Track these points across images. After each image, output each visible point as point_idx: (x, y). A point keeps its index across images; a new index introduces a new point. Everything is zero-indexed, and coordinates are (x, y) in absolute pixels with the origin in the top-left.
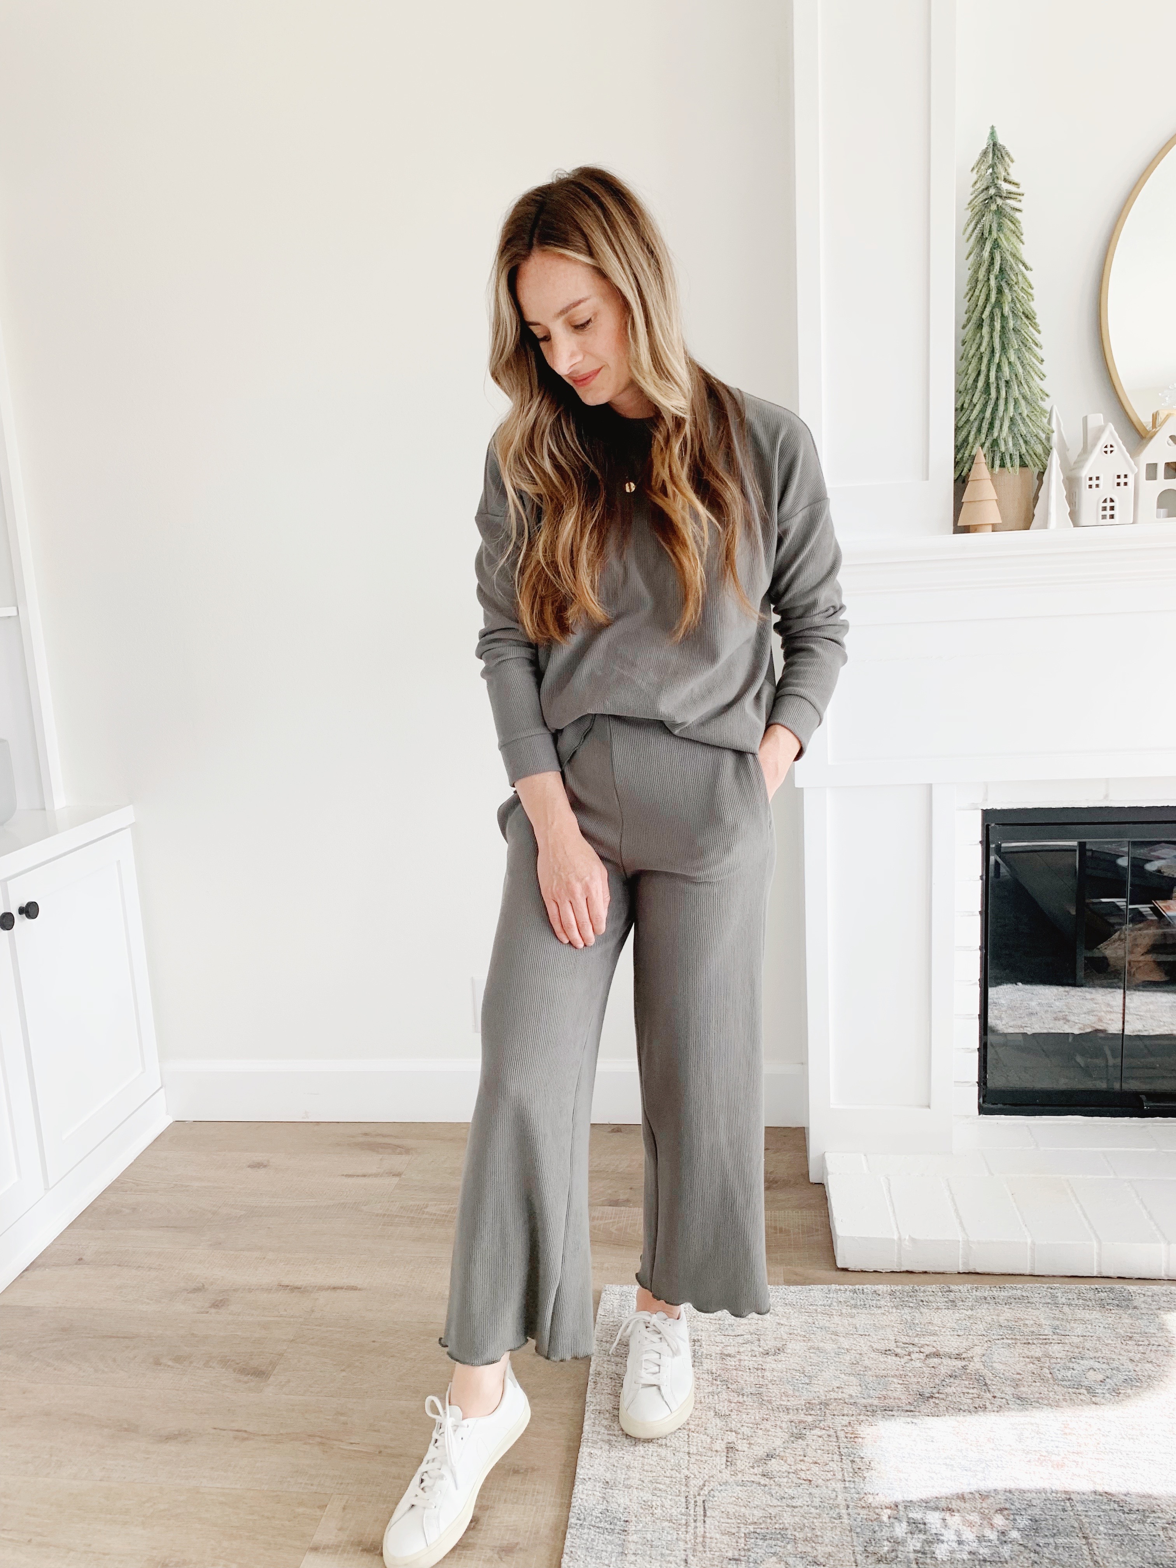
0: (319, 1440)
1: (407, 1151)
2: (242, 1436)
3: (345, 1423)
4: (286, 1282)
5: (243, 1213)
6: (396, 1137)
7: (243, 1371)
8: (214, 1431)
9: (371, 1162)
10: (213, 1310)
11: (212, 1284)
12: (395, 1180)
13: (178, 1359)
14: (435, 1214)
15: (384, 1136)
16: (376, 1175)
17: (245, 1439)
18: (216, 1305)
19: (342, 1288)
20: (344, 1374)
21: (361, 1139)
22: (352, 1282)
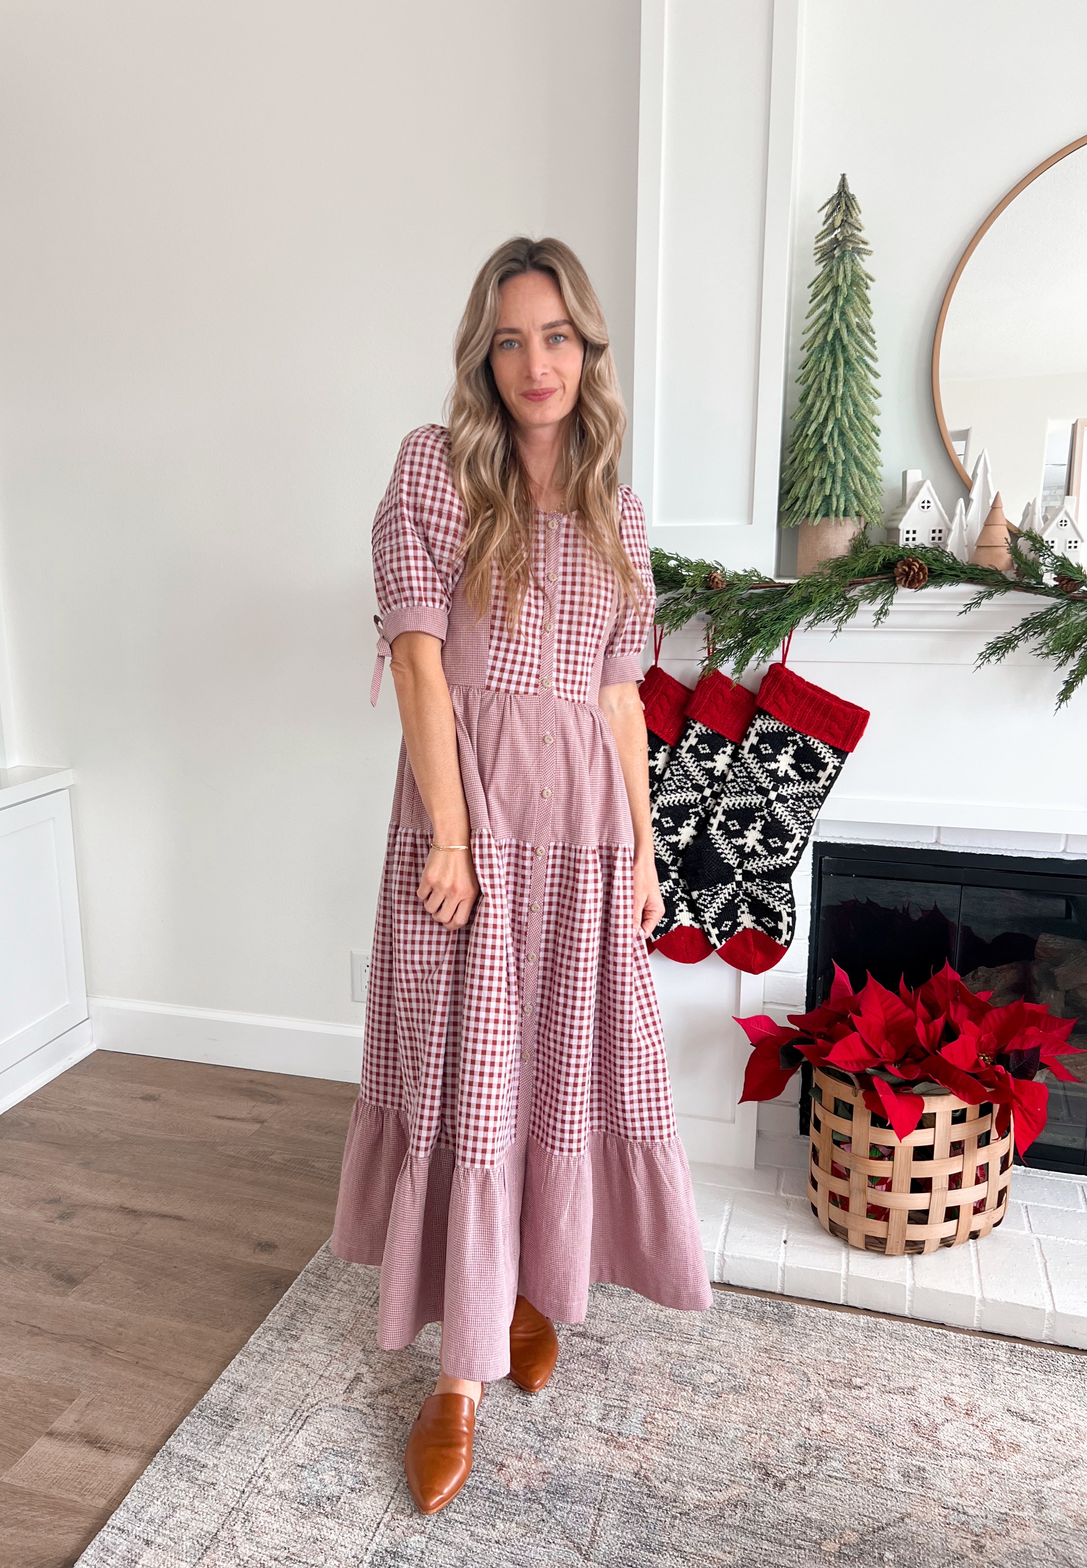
0: (93, 1344)
1: (279, 1101)
2: (35, 1331)
3: (120, 1334)
4: (127, 1205)
5: (119, 1139)
6: (276, 1088)
7: (60, 1277)
8: (15, 1324)
9: (243, 1107)
10: (58, 1221)
11: (67, 1198)
12: (257, 1126)
13: (12, 1259)
14: (276, 1162)
15: (266, 1085)
16: (242, 1120)
17: (37, 1334)
18: (63, 1217)
19: (170, 1217)
20: (138, 1292)
21: (244, 1085)
22: (180, 1212)
